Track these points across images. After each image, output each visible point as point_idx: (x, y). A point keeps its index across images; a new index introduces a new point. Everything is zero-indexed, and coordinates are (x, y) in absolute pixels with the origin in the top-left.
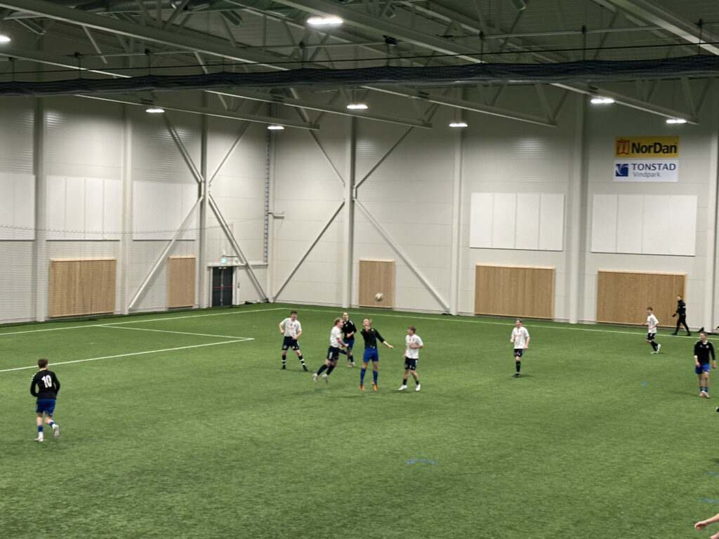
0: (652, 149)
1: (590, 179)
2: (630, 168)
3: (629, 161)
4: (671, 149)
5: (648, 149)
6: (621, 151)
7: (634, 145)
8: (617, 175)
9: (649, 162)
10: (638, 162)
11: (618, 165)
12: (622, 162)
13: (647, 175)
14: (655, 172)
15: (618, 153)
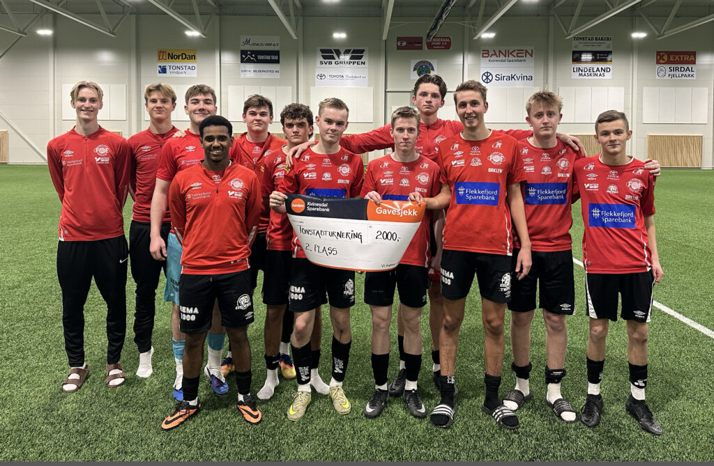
0: (181, 57)
1: (143, 74)
2: (168, 68)
3: (167, 64)
4: (192, 57)
5: (178, 57)
6: (161, 58)
7: (169, 54)
8: (160, 72)
9: (179, 65)
10: (172, 65)
11: (160, 66)
12: (162, 65)
13: (177, 73)
14: (183, 71)
15: (159, 59)
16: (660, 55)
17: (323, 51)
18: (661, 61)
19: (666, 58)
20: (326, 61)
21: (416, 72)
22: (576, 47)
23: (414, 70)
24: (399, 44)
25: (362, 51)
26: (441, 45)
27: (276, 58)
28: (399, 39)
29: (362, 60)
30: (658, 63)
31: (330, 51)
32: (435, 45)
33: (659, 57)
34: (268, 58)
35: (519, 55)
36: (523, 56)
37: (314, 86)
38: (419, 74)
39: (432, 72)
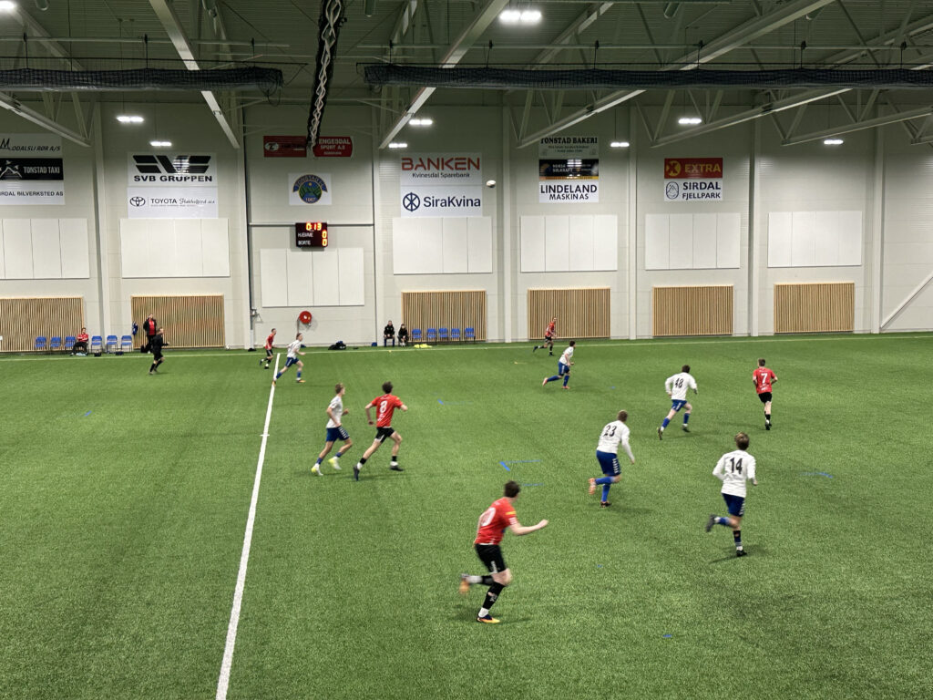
16: (670, 165)
17: (138, 159)
18: (672, 174)
19: (678, 168)
20: (145, 175)
21: (297, 193)
22: (544, 153)
23: (295, 189)
24: (268, 147)
25: (206, 159)
26: (336, 150)
27: (56, 170)
28: (267, 139)
29: (208, 174)
30: (667, 176)
31: (151, 159)
32: (326, 150)
33: (668, 168)
34: (43, 170)
35: (458, 166)
36: (465, 169)
37: (127, 217)
38: (303, 197)
39: (323, 192)
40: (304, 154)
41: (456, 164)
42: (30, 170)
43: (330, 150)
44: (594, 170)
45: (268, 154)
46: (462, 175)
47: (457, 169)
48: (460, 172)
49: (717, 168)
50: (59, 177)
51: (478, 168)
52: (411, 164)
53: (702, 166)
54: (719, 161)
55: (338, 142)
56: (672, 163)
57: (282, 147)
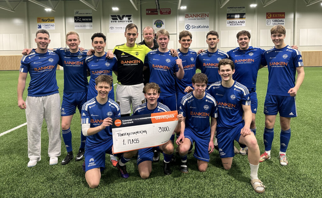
0: (47, 21)
1: (31, 29)
3: (41, 24)
4: (53, 21)
6: (39, 21)
7: (42, 19)
8: (38, 28)
9: (47, 24)
10: (44, 24)
11: (39, 25)
12: (39, 24)
13: (46, 28)
14: (49, 27)
15: (38, 22)
16: (268, 15)
17: (112, 16)
18: (269, 17)
19: (271, 16)
21: (155, 25)
22: (229, 12)
23: (155, 24)
24: (147, 12)
25: (130, 16)
26: (166, 12)
28: (147, 10)
29: (131, 20)
30: (267, 18)
31: (115, 16)
32: (163, 12)
33: (267, 15)
34: (87, 20)
35: (202, 16)
36: (204, 17)
37: (109, 32)
38: (157, 26)
39: (162, 25)
40: (157, 14)
41: (201, 16)
42: (84, 20)
43: (165, 13)
44: (244, 17)
45: (147, 14)
46: (203, 19)
47: (202, 17)
48: (202, 18)
49: (283, 15)
50: (91, 21)
51: (208, 16)
52: (188, 16)
53: (278, 15)
54: (284, 13)
55: (167, 10)
56: (269, 14)
57: (151, 12)
